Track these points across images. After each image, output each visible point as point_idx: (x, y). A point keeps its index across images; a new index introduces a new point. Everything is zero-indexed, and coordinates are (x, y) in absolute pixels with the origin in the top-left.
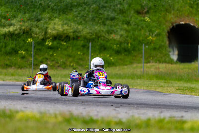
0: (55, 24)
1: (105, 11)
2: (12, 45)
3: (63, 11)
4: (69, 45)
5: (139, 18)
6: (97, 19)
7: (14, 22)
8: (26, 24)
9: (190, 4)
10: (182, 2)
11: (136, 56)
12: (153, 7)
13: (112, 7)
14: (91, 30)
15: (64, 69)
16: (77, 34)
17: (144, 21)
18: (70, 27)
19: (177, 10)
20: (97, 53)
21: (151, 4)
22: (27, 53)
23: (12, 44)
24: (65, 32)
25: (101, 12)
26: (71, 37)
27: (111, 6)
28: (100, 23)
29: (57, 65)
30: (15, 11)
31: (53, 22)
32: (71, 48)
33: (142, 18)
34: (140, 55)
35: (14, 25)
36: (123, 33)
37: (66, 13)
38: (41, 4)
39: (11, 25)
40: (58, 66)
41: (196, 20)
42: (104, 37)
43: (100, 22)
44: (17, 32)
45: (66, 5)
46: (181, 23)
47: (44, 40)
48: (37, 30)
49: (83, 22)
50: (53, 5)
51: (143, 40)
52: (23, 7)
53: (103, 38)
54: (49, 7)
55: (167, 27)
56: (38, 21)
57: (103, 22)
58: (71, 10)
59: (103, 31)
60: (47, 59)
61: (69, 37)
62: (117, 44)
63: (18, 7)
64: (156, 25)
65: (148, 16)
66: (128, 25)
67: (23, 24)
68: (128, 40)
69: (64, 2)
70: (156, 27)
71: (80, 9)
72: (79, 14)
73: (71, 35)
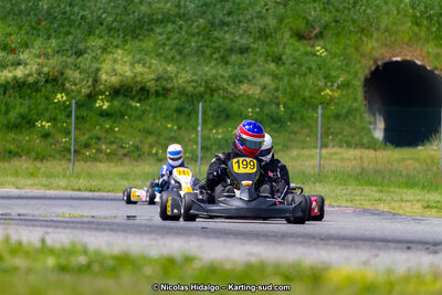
0: (115, 61)
1: (225, 32)
2: (20, 107)
3: (133, 31)
4: (148, 108)
5: (302, 49)
6: (208, 51)
7: (24, 56)
8: (53, 62)
9: (414, 16)
10: (395, 12)
11: (295, 133)
12: (333, 24)
13: (242, 24)
14: (195, 74)
15: (137, 161)
16: (164, 83)
17: (314, 54)
18: (150, 67)
19: (386, 31)
20: (210, 126)
21: (327, 18)
22: (54, 126)
23: (22, 104)
24: (138, 79)
25: (216, 34)
26: (153, 90)
27: (239, 21)
28: (216, 59)
29: (122, 152)
30: (27, 33)
31: (111, 56)
32: (151, 115)
33: (309, 49)
34: (306, 131)
35: (26, 64)
36: (267, 80)
37: (140, 37)
38: (83, 18)
39: (19, 64)
40: (125, 155)
41: (428, 53)
42: (225, 90)
43: (215, 56)
44: (31, 80)
45: (139, 20)
46: (394, 59)
47: (91, 97)
48: (76, 74)
49: (178, 58)
50: (110, 19)
51: (311, 97)
52: (43, 23)
53: (221, 92)
54: (102, 24)
55: (363, 68)
56: (79, 53)
57: (223, 57)
58: (152, 30)
59: (222, 77)
60: (99, 139)
61: (148, 91)
62: (254, 107)
63: (34, 24)
64: (340, 63)
65: (322, 43)
66: (277, 64)
67: (46, 61)
68: (277, 98)
69: (134, 12)
70: (339, 68)
71: (170, 27)
72: (169, 39)
73: (151, 85)
